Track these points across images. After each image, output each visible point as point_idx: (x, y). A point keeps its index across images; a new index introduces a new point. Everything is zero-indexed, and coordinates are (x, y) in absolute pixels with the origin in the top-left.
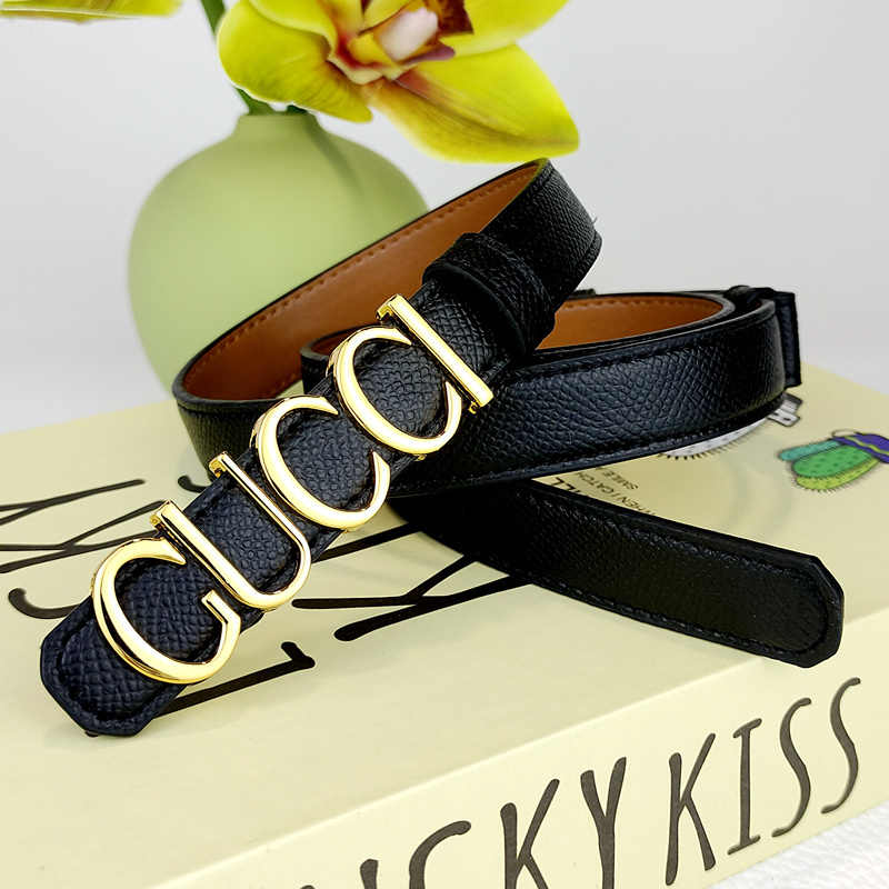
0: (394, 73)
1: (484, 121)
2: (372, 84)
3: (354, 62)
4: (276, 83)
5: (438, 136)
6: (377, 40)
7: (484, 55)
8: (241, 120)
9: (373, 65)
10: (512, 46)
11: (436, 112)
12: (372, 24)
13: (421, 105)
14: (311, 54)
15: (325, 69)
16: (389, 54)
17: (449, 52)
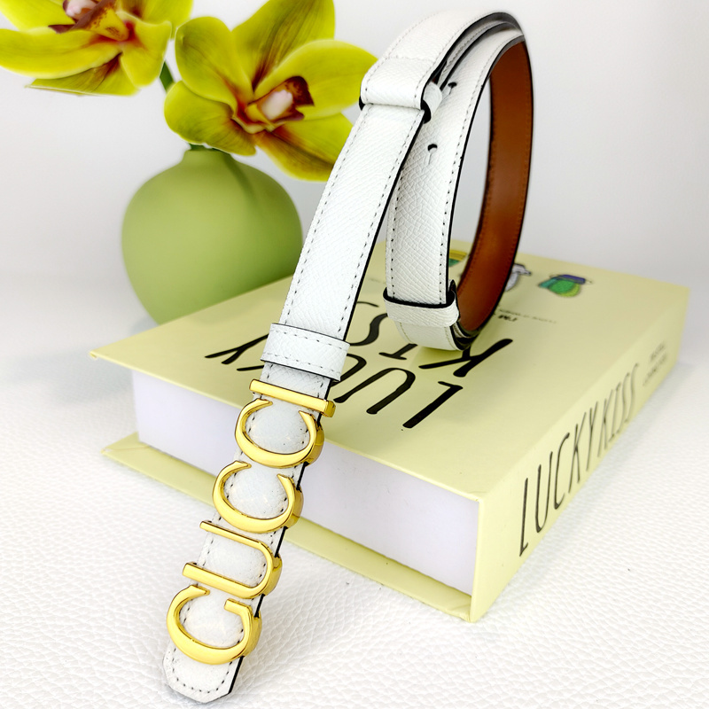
0: (271, 127)
1: (321, 157)
2: (258, 133)
3: (249, 121)
4: (199, 131)
5: (295, 165)
6: (259, 108)
7: (323, 119)
8: (186, 153)
9: (259, 122)
10: (340, 115)
11: (293, 150)
12: (257, 98)
13: (286, 146)
14: (221, 114)
15: (231, 124)
16: (266, 116)
17: (300, 115)
